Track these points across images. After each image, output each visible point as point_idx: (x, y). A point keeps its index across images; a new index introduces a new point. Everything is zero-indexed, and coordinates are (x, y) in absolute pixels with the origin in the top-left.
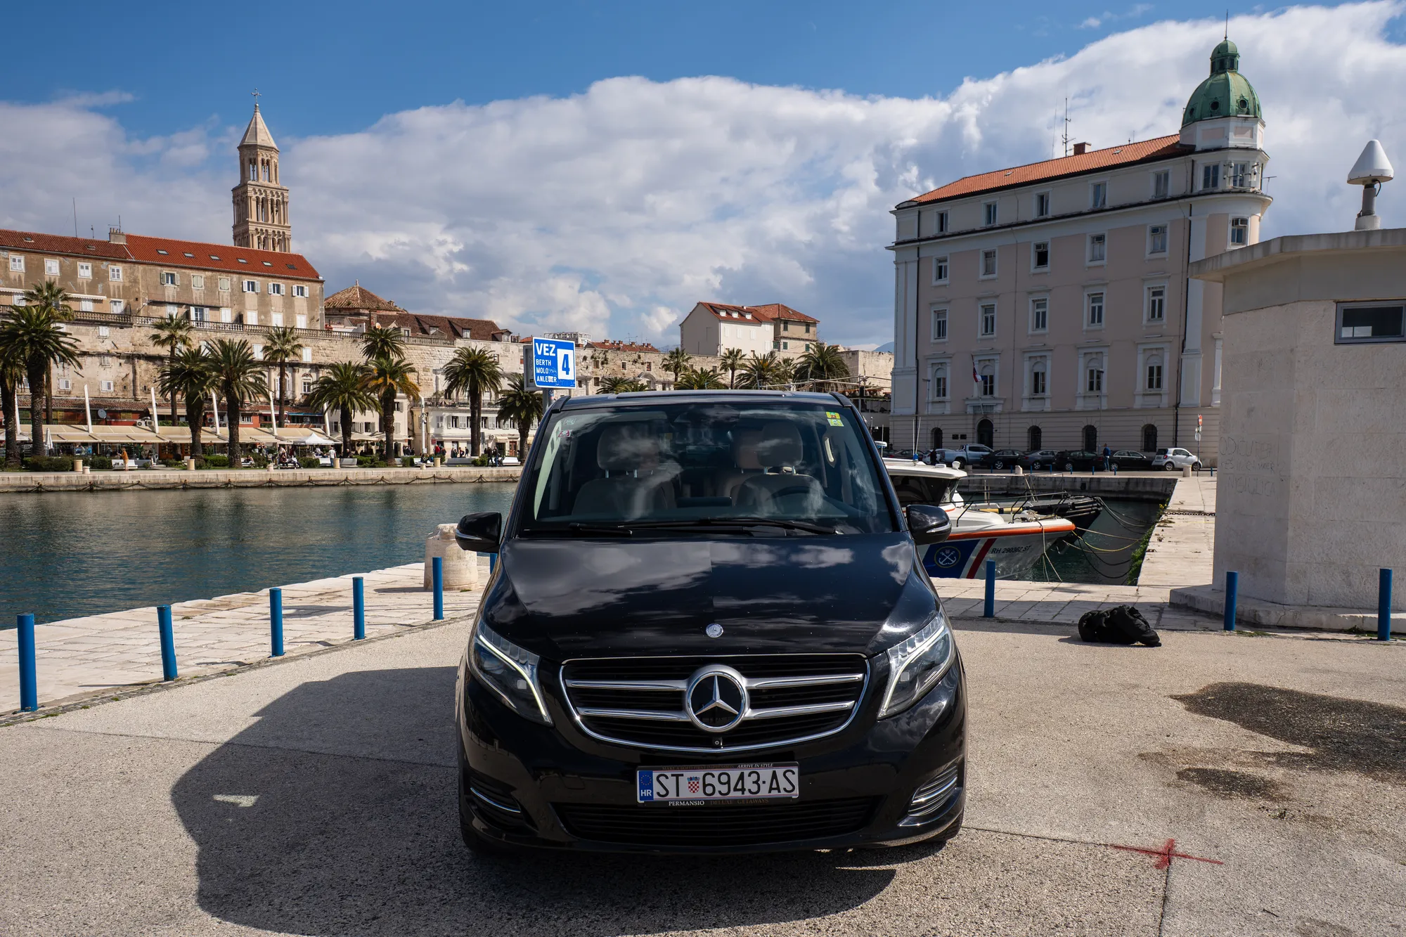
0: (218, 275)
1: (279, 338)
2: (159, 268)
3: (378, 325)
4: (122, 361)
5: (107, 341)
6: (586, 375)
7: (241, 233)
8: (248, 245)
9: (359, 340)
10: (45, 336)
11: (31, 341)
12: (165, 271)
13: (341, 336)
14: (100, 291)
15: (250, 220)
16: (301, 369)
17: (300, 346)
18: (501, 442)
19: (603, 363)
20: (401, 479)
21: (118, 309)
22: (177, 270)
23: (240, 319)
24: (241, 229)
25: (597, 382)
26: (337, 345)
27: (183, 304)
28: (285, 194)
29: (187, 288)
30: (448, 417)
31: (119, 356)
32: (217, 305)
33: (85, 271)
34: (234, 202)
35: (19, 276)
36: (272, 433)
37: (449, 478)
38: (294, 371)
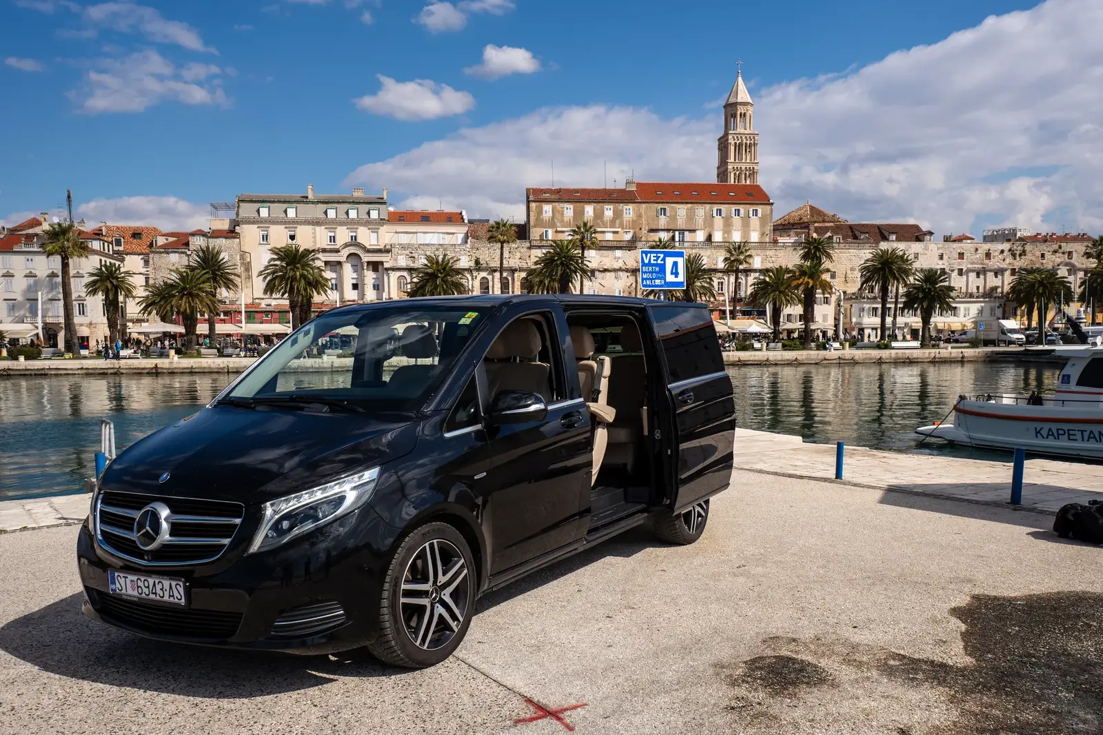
0: (696, 206)
1: (735, 251)
2: (656, 205)
3: (815, 235)
4: (629, 274)
5: (620, 261)
6: (1002, 266)
7: (723, 173)
8: (726, 181)
9: (799, 248)
10: (570, 260)
11: (562, 263)
12: (660, 206)
13: (784, 246)
14: (617, 225)
15: (729, 161)
16: (752, 274)
17: (750, 256)
18: (916, 328)
19: (1020, 255)
20: (812, 359)
21: (628, 237)
22: (668, 205)
23: (709, 238)
24: (722, 169)
25: (1013, 272)
26: (781, 253)
27: (670, 230)
28: (756, 138)
29: (674, 218)
30: (869, 308)
31: (627, 270)
32: (694, 229)
33: (609, 211)
34: (719, 149)
35: (570, 220)
36: (726, 324)
37: (852, 359)
38: (747, 276)
